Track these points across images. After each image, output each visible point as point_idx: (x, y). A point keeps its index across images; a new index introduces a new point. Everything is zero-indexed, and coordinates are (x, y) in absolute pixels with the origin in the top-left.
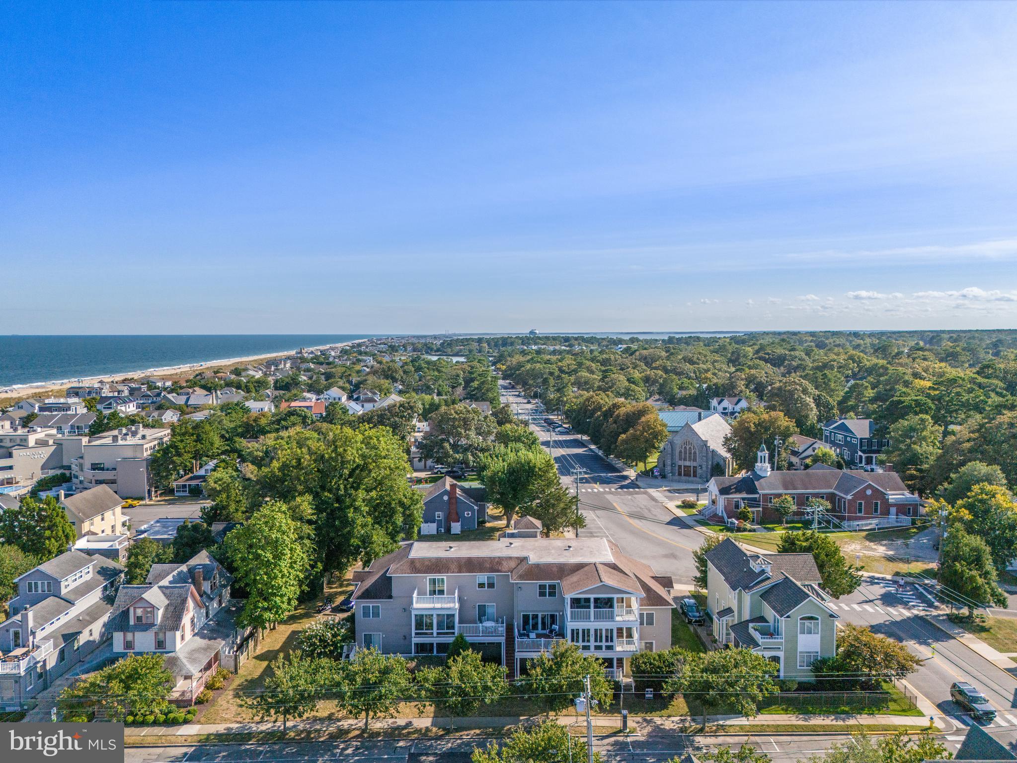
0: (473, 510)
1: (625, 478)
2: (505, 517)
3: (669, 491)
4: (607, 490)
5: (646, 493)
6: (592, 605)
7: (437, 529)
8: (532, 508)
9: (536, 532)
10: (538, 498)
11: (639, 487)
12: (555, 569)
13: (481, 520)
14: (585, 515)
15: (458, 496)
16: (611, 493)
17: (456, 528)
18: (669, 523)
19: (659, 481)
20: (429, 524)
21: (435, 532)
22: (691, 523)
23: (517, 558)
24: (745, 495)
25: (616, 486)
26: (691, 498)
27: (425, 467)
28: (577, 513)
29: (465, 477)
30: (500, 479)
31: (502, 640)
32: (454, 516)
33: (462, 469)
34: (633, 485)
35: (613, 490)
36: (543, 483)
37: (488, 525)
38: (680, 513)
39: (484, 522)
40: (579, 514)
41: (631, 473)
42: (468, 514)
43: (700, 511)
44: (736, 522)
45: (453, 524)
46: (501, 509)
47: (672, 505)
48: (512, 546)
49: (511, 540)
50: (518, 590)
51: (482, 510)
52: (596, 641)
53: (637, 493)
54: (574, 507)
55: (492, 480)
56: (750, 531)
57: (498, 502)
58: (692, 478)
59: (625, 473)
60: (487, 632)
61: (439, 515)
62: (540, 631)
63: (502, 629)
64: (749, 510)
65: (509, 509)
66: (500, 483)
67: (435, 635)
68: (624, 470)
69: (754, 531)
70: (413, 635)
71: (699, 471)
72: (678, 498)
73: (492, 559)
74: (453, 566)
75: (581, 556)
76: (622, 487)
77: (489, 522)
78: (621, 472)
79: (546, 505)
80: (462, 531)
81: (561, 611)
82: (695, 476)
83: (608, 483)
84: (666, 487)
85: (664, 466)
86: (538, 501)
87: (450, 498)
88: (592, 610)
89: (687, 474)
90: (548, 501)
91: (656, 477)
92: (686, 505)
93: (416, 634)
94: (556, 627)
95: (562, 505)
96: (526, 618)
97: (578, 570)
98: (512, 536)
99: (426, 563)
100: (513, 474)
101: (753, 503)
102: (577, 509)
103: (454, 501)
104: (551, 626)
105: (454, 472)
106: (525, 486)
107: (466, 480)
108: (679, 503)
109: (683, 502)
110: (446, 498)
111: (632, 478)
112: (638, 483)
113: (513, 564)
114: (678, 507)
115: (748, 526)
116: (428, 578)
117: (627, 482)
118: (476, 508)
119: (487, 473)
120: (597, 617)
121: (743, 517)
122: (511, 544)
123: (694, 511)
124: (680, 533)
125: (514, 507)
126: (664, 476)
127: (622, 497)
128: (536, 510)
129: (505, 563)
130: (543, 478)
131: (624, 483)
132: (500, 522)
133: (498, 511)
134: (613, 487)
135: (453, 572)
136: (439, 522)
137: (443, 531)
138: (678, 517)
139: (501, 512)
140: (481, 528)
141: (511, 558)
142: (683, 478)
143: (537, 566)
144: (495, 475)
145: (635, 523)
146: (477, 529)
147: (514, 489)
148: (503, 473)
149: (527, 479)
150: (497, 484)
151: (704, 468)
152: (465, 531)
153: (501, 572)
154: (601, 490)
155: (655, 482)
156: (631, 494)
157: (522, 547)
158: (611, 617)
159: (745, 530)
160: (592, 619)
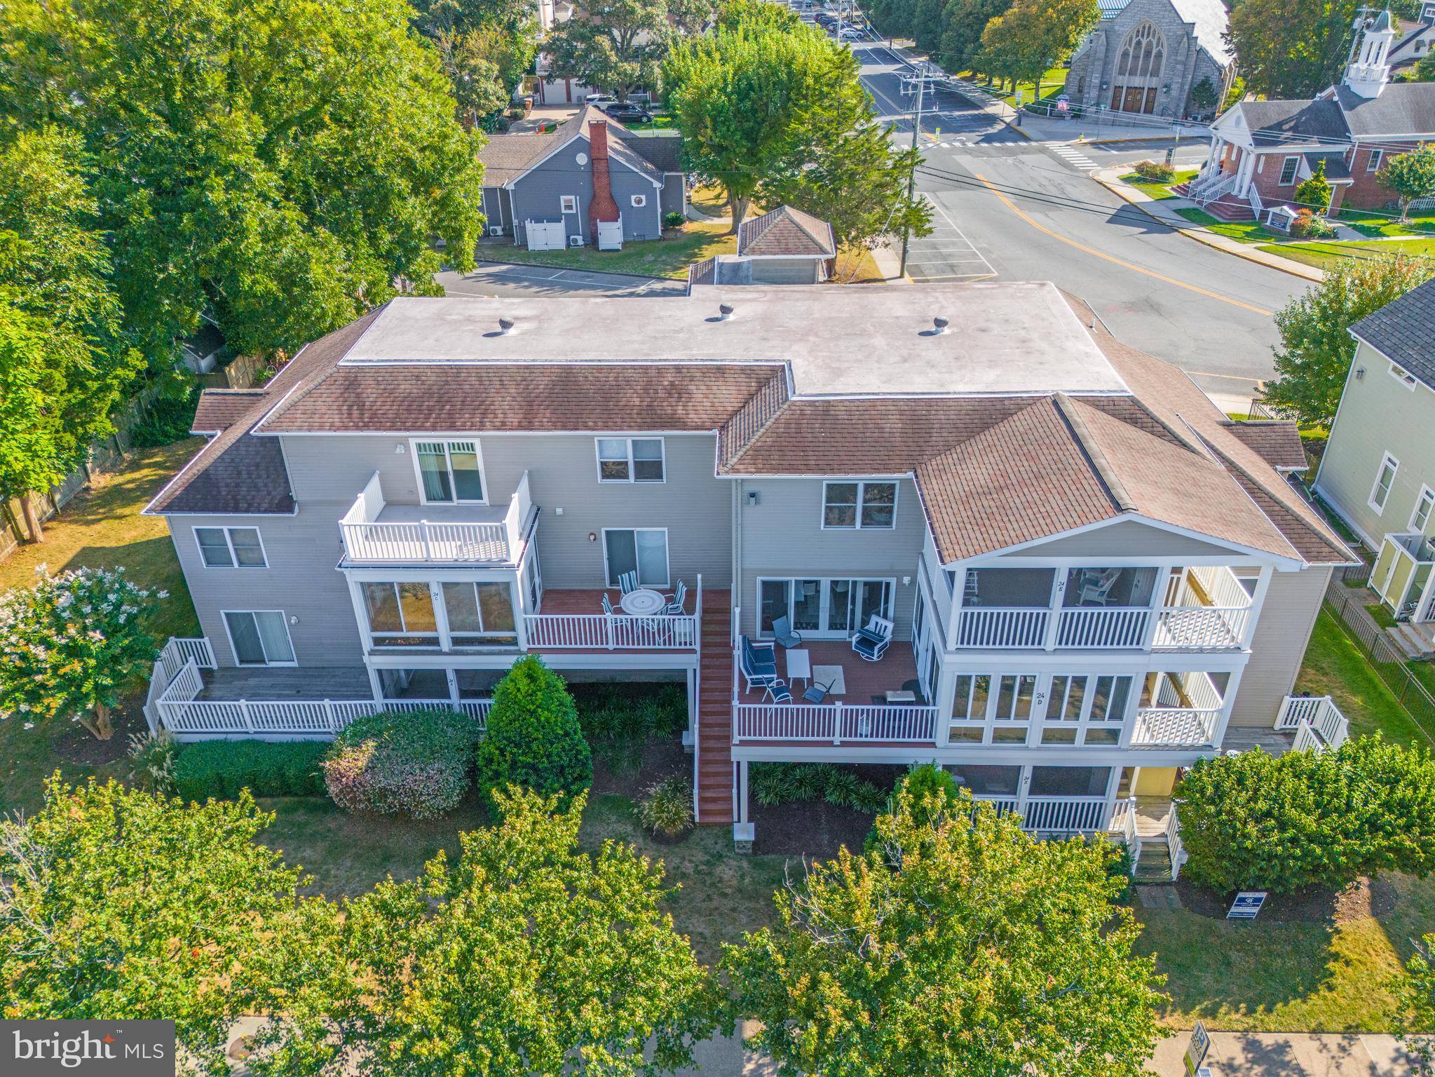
0: (650, 192)
1: (992, 119)
2: (729, 208)
3: (1094, 145)
4: (957, 144)
5: (1044, 151)
6: (1058, 596)
7: (568, 237)
8: (796, 186)
9: (814, 263)
10: (812, 157)
11: (1027, 139)
12: (893, 424)
13: (672, 215)
14: (930, 200)
15: (610, 153)
16: (967, 151)
17: (611, 235)
18: (1115, 219)
19: (1067, 125)
20: (545, 225)
21: (561, 244)
22: (1169, 217)
23: (746, 371)
24: (1314, 147)
25: (975, 136)
26: (1155, 158)
27: (569, 99)
28: (910, 198)
29: (649, 120)
30: (718, 111)
31: (690, 663)
32: (604, 206)
33: (645, 102)
34: (1012, 133)
35: (970, 145)
36: (826, 115)
37: (688, 227)
38: (1136, 195)
39: (678, 221)
40: (916, 199)
41: (1005, 110)
42: (639, 201)
43: (1184, 190)
44: (1293, 214)
45: (602, 227)
46: (718, 190)
47: (1113, 174)
48: (731, 317)
49: (727, 294)
50: (745, 503)
51: (672, 193)
52: (1053, 714)
53: (1025, 151)
54: (905, 182)
55: (696, 111)
56: (1324, 236)
57: (711, 170)
58: (1142, 116)
59: (989, 110)
60: (632, 635)
61: (569, 202)
62: (824, 633)
63: (688, 627)
64: (1327, 182)
65: (738, 186)
66: (714, 119)
67: (446, 645)
68: (985, 103)
69: (1333, 235)
70: (367, 645)
71: (1161, 99)
72: (1120, 162)
73: (650, 375)
74: (504, 403)
75: (992, 364)
76: (988, 139)
77: (691, 220)
78: (979, 107)
79: (834, 176)
80: (625, 244)
81: (906, 573)
82: (1149, 111)
83: (957, 131)
84: (1087, 136)
85: (1080, 91)
86: (813, 166)
87: (592, 161)
88: (1056, 609)
89: (1132, 108)
90: (838, 164)
91: (1060, 116)
92: (1147, 177)
93: (378, 641)
94: (883, 626)
95: (875, 176)
96: (774, 591)
97: (985, 427)
98: (734, 276)
99: (405, 387)
100: (747, 96)
101: (1337, 166)
102: (910, 188)
103: (601, 166)
104: (865, 622)
105: (626, 107)
106: (777, 130)
107: (650, 124)
108: (1129, 171)
109: (1140, 169)
110: (582, 159)
111: (1008, 120)
112: (1020, 129)
113: (728, 395)
114: (1127, 180)
115: (1323, 224)
116: (413, 443)
117: (999, 127)
118: (657, 185)
119: (684, 94)
120: (1071, 637)
121: (1310, 199)
122: (725, 310)
123: (1167, 190)
124: (1148, 243)
125: (752, 181)
126: (1077, 115)
127: (993, 160)
128: (809, 191)
129: (698, 392)
130: (827, 103)
131: (991, 131)
132: (717, 221)
133: (712, 193)
134: (969, 139)
135: (503, 426)
136: (571, 219)
137: (580, 242)
138: (1132, 205)
139: (718, 197)
140: (671, 235)
141: (721, 371)
142: (1123, 115)
143: (825, 410)
144: (701, 96)
145: (1035, 219)
146: (662, 239)
147: (751, 136)
148: (723, 90)
149: (784, 108)
150: (708, 121)
151: (1174, 93)
152: (635, 242)
153: (684, 426)
154: (945, 145)
155: (1060, 126)
156: (1011, 152)
157: (766, 321)
158: (1133, 636)
159: (1311, 234)
160: (1050, 641)
